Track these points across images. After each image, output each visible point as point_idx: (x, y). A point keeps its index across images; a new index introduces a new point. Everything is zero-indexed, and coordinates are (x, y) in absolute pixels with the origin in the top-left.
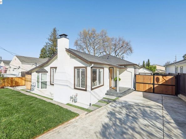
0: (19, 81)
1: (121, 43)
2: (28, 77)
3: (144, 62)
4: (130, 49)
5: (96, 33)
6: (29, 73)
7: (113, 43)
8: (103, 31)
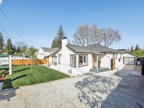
0: (43, 61)
1: (110, 32)
2: (47, 59)
3: (132, 47)
4: (118, 37)
5: (89, 27)
6: (48, 57)
7: (103, 33)
8: (94, 25)
